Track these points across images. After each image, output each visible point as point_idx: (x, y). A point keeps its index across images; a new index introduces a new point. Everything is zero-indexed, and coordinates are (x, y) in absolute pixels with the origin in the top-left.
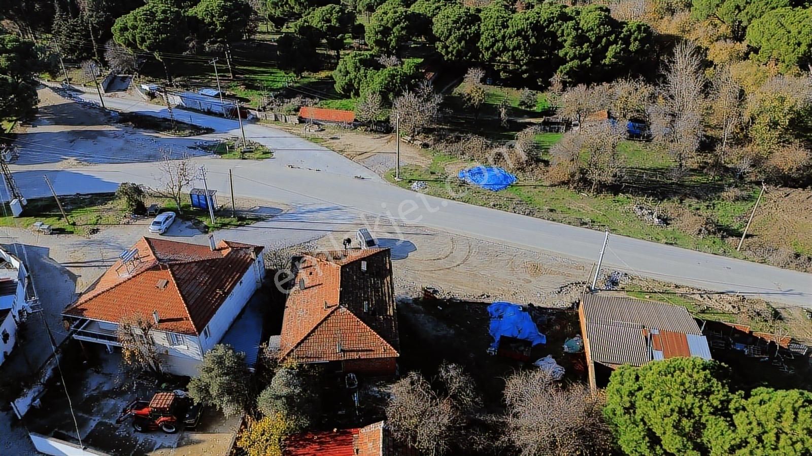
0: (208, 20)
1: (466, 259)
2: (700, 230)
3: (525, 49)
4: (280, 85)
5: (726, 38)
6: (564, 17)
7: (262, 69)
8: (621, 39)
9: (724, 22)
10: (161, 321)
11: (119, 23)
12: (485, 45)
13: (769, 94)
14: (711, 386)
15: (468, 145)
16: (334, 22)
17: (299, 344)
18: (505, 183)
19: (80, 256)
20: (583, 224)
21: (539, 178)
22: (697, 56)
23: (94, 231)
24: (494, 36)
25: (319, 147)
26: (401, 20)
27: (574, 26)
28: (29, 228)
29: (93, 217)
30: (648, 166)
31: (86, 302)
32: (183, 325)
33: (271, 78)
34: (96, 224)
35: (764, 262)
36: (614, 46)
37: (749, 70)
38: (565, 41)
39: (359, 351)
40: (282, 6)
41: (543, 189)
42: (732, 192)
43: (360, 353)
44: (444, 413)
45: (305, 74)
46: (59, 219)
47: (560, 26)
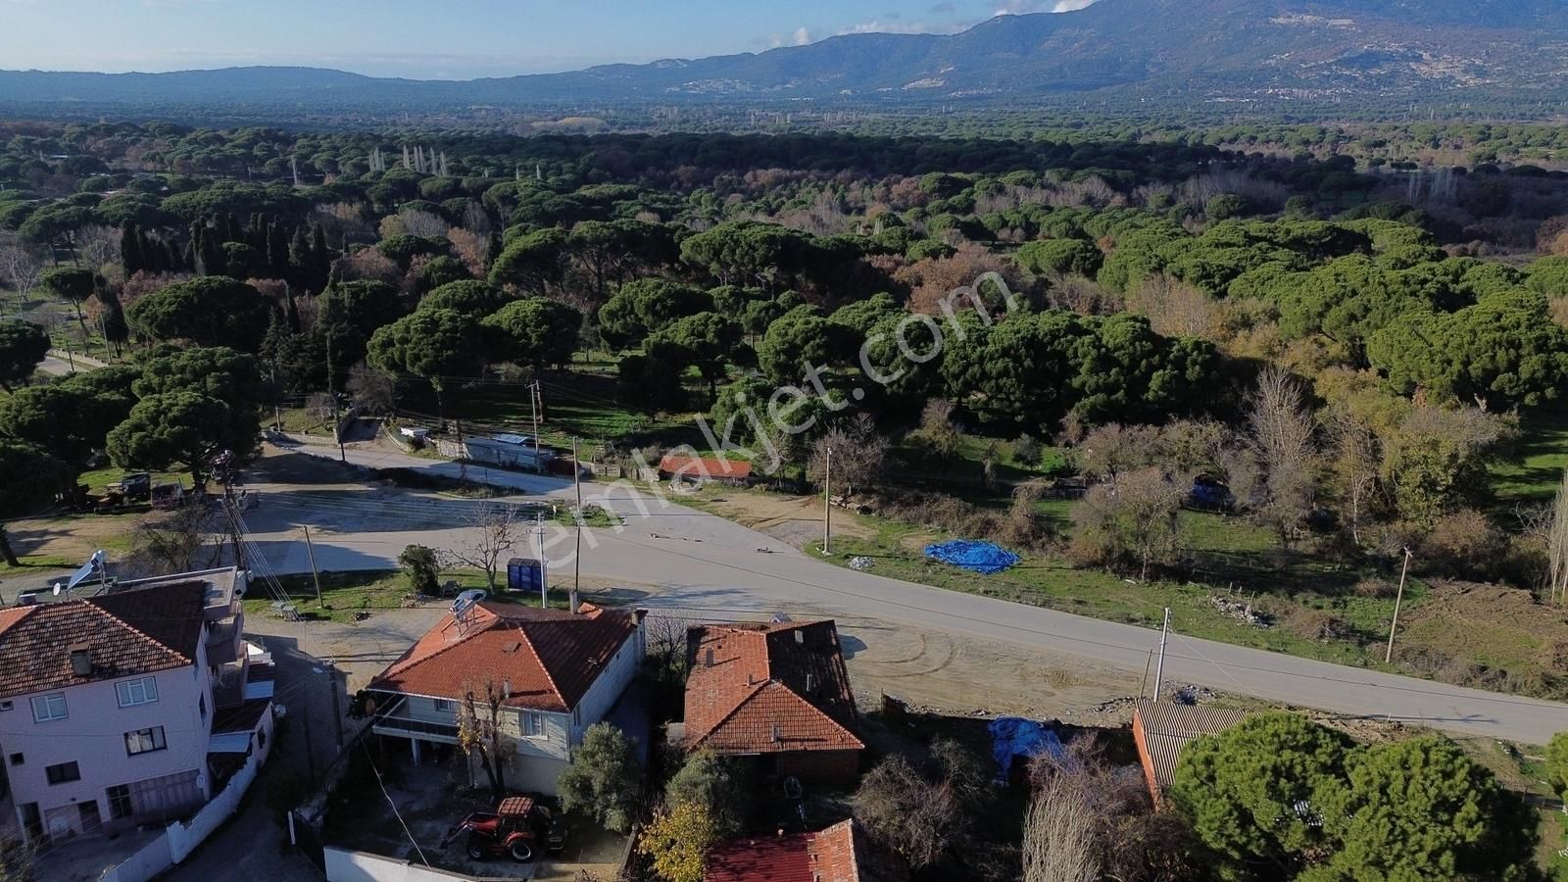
0: (517, 331)
1: (947, 663)
2: (1323, 632)
3: (1017, 375)
4: (620, 431)
5: (1341, 363)
6: (1076, 330)
7: (587, 411)
8: (1170, 362)
9: (1335, 341)
10: (512, 695)
11: (380, 334)
12: (951, 370)
13: (1413, 436)
14: (1317, 739)
15: (935, 508)
16: (710, 336)
17: (715, 730)
18: (1001, 563)
19: (346, 647)
20: (1131, 621)
21: (1055, 557)
22: (1296, 386)
23: (362, 617)
24: (966, 357)
25: (696, 512)
26: (816, 335)
27: (1094, 342)
28: (259, 613)
29: (358, 600)
30: (1232, 549)
31: (401, 672)
32: (546, 699)
33: (604, 422)
34: (364, 607)
35: (1432, 677)
36: (1161, 372)
37: (1378, 401)
38: (1081, 365)
39: (803, 740)
40: (624, 316)
41: (1064, 573)
42: (1372, 584)
43: (806, 743)
44: (939, 800)
45: (661, 415)
46: (305, 602)
47: (1071, 342)
